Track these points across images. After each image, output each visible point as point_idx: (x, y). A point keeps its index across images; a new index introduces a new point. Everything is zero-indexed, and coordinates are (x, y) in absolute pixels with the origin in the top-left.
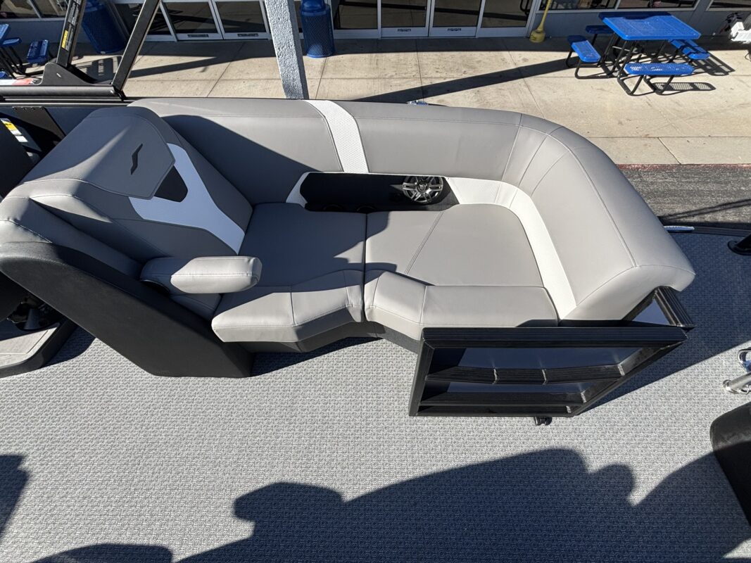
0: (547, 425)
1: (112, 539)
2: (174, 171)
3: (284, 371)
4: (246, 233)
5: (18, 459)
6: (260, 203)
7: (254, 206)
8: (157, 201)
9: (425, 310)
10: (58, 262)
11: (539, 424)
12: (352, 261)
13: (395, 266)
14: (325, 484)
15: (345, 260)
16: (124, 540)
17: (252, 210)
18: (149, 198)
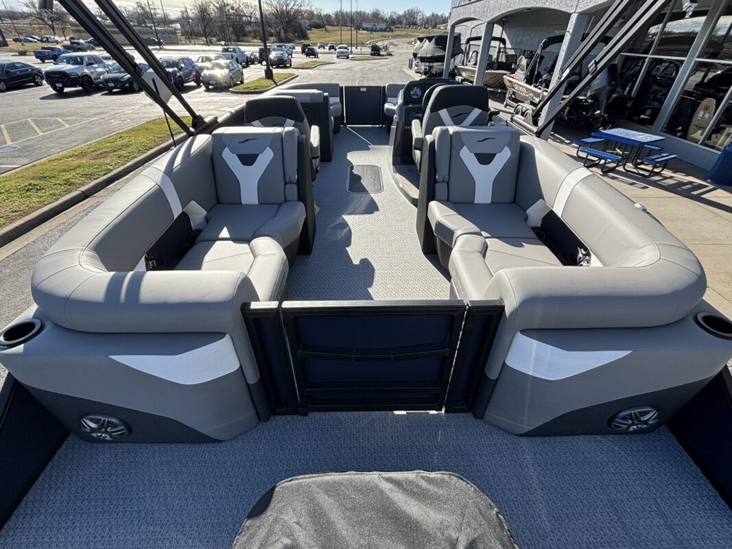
2: (493, 155)
3: (430, 264)
4: (491, 203)
5: (377, 210)
6: (518, 205)
7: (514, 202)
8: (473, 156)
16: (354, 237)
17: (509, 202)
18: (471, 152)
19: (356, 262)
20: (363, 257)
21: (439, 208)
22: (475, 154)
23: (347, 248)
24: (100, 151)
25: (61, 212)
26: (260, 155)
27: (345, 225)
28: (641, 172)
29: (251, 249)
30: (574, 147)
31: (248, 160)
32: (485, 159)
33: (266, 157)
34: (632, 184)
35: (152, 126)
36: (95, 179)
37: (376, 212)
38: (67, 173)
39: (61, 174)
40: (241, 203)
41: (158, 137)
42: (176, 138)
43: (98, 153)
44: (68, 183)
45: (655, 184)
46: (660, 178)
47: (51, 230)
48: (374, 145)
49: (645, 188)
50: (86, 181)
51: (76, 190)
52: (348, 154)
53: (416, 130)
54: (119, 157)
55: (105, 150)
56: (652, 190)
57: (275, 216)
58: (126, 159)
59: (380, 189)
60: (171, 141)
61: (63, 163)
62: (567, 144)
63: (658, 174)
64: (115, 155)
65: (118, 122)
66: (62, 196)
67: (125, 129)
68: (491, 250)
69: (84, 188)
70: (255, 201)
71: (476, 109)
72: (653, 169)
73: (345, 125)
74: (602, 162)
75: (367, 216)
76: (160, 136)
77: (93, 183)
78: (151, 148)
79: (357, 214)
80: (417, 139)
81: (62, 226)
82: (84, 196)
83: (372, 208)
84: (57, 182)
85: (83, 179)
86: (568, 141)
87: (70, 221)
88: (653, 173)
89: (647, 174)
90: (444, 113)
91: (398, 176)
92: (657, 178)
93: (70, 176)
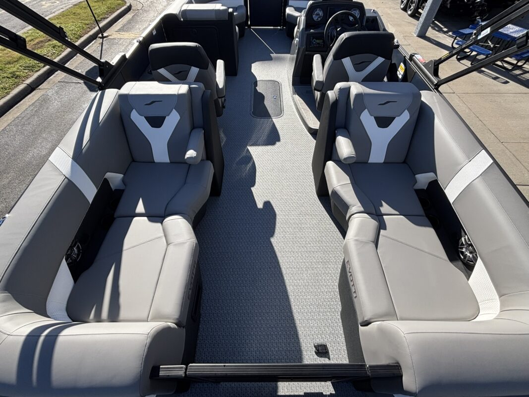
0: (315, 353)
1: (257, 170)
2: (393, 119)
3: (323, 209)
4: (384, 163)
5: (279, 140)
6: (408, 165)
7: (404, 162)
8: (373, 119)
9: (356, 240)
10: (331, 104)
11: (315, 347)
12: (381, 209)
13: (385, 229)
14: (276, 231)
15: (382, 205)
16: (257, 174)
17: (401, 162)
18: (371, 115)
19: (260, 205)
20: (265, 200)
21: (336, 172)
22: (375, 117)
23: (252, 188)
24: (37, 41)
25: (14, 106)
26: (167, 117)
27: (249, 158)
28: (506, 65)
29: (164, 230)
30: (450, 36)
31: (156, 122)
32: (383, 122)
33: (173, 120)
34: (496, 78)
35: (79, 11)
36: (37, 71)
37: (277, 143)
38: (12, 65)
39: (7, 66)
40: (154, 162)
41: (86, 24)
42: (101, 25)
43: (35, 42)
44: (14, 76)
45: (516, 79)
46: (521, 72)
47: (8, 125)
48: (276, 53)
49: (506, 82)
50: (29, 73)
51: (22, 83)
52: (253, 65)
53: (317, 70)
54: (54, 47)
55: (41, 39)
56: (513, 85)
57: (185, 183)
58: (60, 49)
59: (280, 112)
60: (97, 28)
61: (7, 54)
62: (445, 33)
63: (520, 67)
64: (50, 45)
65: (48, 4)
66: (12, 89)
67: (56, 13)
68: (383, 236)
69: (29, 81)
70: (167, 160)
71: (379, 57)
72: (517, 63)
73: (249, 27)
74: (474, 53)
75: (269, 147)
76: (86, 22)
77: (36, 75)
78: (81, 37)
79: (259, 145)
80: (318, 82)
81: (17, 121)
82: (30, 89)
83: (273, 138)
84: (5, 75)
85: (26, 71)
86: (445, 30)
87: (22, 116)
88: (516, 67)
89: (510, 67)
90: (347, 62)
91: (297, 97)
92: (518, 72)
93: (15, 69)
